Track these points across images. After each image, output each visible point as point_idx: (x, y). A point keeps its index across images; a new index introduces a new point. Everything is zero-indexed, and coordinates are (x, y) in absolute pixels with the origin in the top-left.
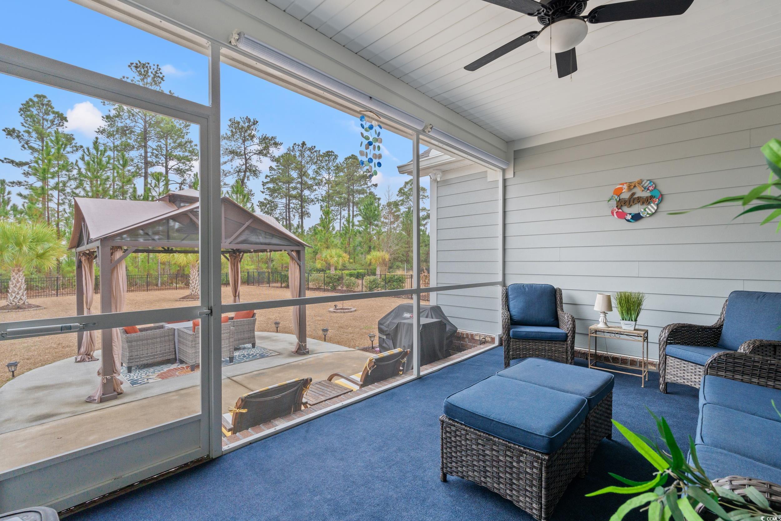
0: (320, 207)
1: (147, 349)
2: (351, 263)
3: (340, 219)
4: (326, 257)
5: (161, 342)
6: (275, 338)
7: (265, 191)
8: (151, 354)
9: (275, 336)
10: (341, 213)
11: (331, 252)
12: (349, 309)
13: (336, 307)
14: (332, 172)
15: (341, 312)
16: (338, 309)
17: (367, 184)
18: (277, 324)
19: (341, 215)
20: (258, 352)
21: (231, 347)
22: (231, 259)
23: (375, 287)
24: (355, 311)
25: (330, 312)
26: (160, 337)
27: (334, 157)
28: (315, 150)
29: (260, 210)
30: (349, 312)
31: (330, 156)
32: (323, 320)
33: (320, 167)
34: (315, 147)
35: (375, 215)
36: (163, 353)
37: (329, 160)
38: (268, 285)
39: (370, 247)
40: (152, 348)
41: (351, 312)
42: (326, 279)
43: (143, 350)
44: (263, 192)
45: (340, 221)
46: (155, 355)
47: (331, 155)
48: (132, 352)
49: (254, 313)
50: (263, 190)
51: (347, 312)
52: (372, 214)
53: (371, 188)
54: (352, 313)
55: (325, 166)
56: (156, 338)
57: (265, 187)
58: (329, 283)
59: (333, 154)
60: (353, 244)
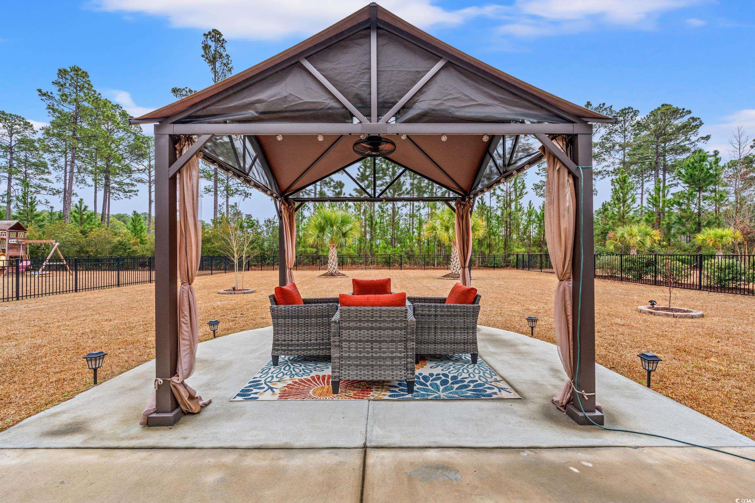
0: (611, 182)
1: (298, 333)
2: (663, 246)
3: (642, 194)
4: (623, 236)
5: (317, 325)
6: (523, 348)
7: (541, 172)
8: (303, 342)
9: (526, 344)
10: (642, 185)
11: (631, 230)
12: (684, 311)
13: (653, 304)
14: (629, 134)
15: (668, 315)
16: (657, 309)
17: (689, 140)
18: (532, 320)
19: (642, 189)
20: (477, 378)
21: (409, 360)
22: (458, 209)
23: (733, 279)
24: (702, 316)
25: (640, 311)
26: (317, 317)
27: (632, 113)
28: (605, 107)
29: (535, 193)
30: (686, 317)
31: (625, 114)
32: (629, 326)
33: (611, 132)
34: (604, 104)
35: (711, 175)
36: (320, 344)
37: (624, 121)
38: (540, 270)
39: (699, 224)
40: (304, 333)
41: (692, 317)
42: (624, 263)
43: (292, 333)
44: (538, 174)
45: (642, 197)
46: (307, 345)
47: (628, 112)
48: (278, 333)
49: (477, 295)
50: (538, 172)
51: (681, 317)
52: (703, 175)
53: (696, 143)
54: (694, 320)
55: (619, 129)
56: (311, 317)
57: (541, 168)
58: (630, 269)
59: (630, 110)
60: (667, 221)
